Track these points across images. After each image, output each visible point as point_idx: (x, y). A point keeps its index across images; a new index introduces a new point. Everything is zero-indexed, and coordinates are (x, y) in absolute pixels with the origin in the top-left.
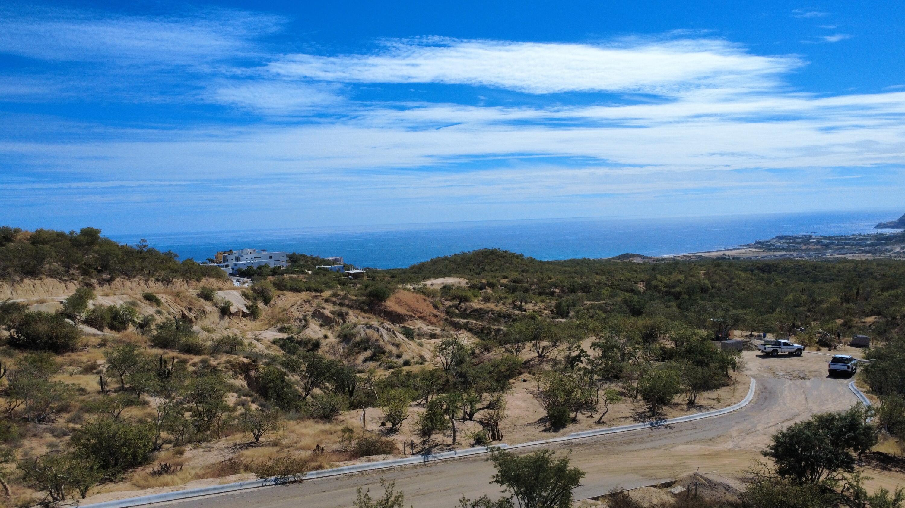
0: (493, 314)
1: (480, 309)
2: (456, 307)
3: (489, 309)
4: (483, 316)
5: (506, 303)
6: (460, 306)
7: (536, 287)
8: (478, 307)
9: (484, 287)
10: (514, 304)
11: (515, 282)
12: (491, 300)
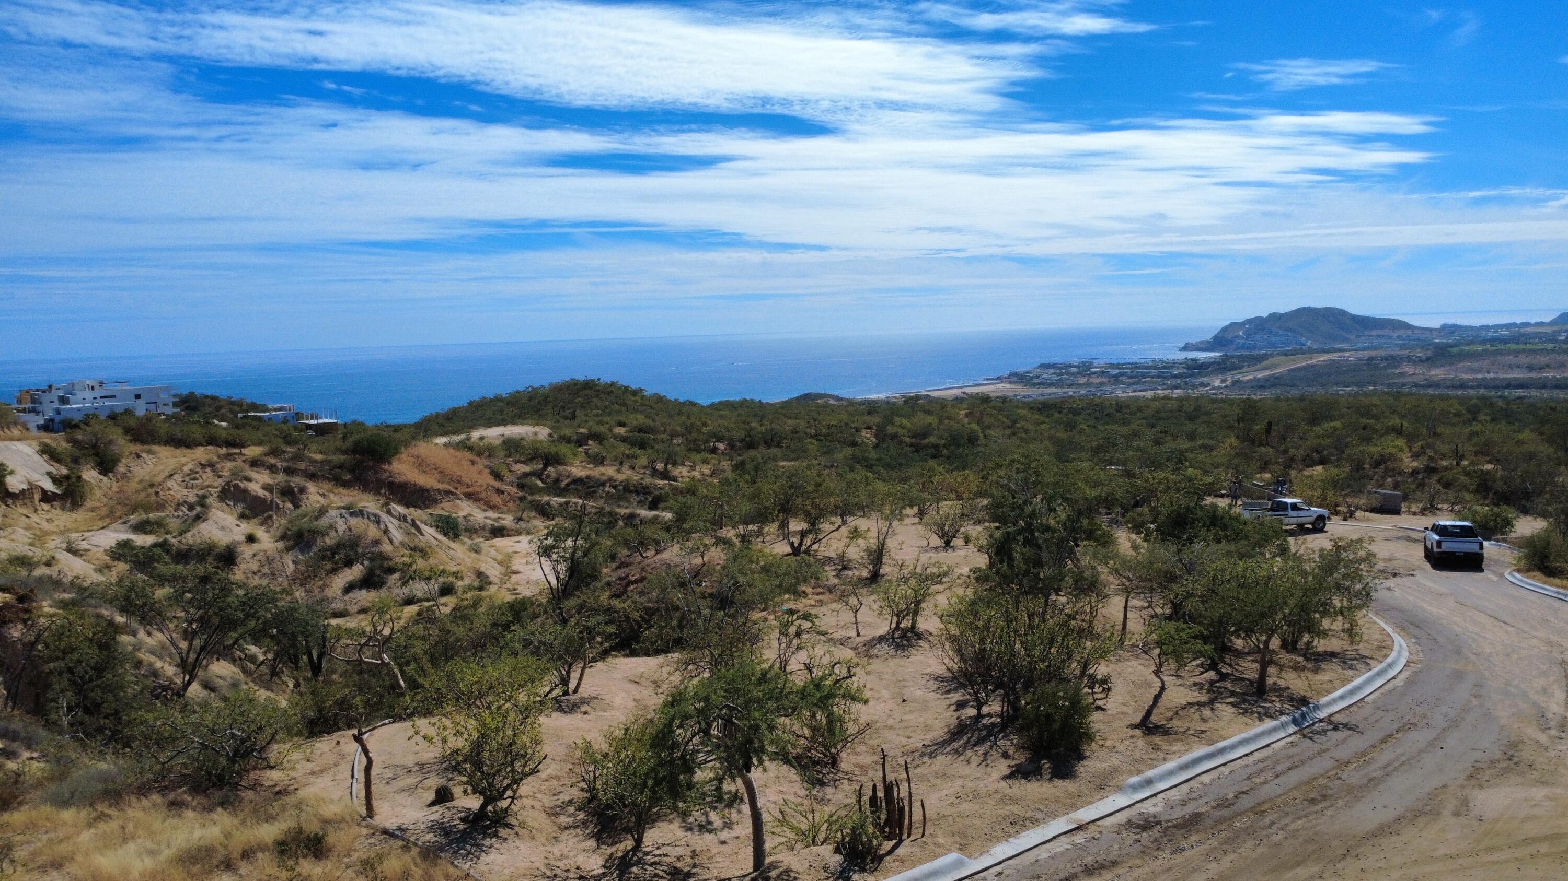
0: (615, 487)
1: (587, 477)
2: (538, 475)
3: (604, 478)
4: (595, 492)
5: (639, 466)
6: (545, 473)
7: (682, 439)
8: (582, 474)
9: (583, 440)
10: (653, 467)
11: (641, 431)
12: (607, 462)
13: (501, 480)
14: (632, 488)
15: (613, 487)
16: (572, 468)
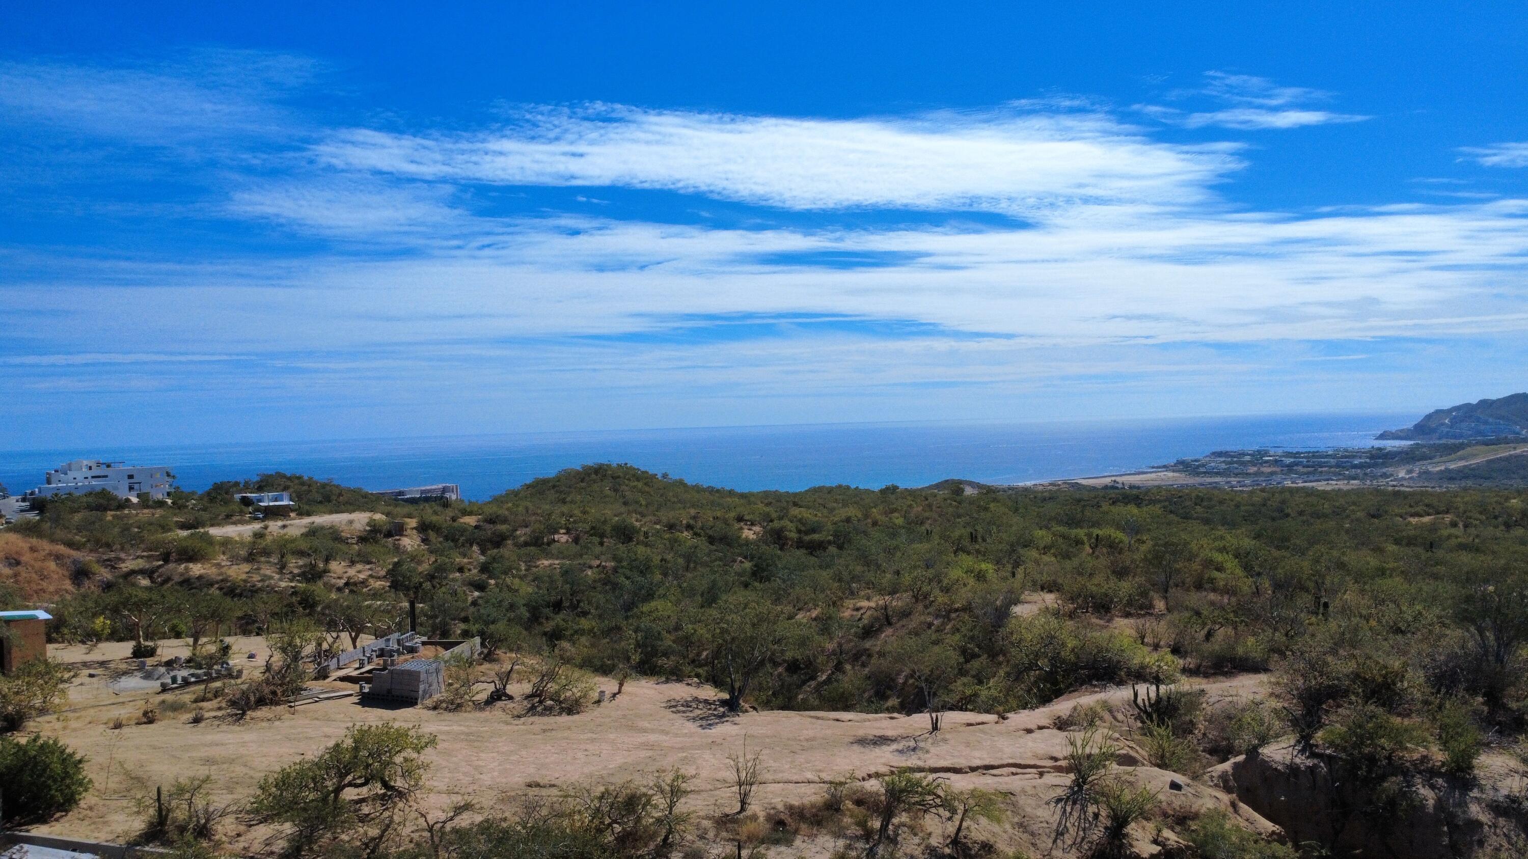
5: (295, 564)
6: (160, 570)
7: (528, 530)
8: (198, 573)
9: (398, 530)
10: (313, 566)
11: (491, 521)
12: (263, 559)
13: (89, 578)
14: (238, 591)
15: (220, 589)
16: (199, 565)
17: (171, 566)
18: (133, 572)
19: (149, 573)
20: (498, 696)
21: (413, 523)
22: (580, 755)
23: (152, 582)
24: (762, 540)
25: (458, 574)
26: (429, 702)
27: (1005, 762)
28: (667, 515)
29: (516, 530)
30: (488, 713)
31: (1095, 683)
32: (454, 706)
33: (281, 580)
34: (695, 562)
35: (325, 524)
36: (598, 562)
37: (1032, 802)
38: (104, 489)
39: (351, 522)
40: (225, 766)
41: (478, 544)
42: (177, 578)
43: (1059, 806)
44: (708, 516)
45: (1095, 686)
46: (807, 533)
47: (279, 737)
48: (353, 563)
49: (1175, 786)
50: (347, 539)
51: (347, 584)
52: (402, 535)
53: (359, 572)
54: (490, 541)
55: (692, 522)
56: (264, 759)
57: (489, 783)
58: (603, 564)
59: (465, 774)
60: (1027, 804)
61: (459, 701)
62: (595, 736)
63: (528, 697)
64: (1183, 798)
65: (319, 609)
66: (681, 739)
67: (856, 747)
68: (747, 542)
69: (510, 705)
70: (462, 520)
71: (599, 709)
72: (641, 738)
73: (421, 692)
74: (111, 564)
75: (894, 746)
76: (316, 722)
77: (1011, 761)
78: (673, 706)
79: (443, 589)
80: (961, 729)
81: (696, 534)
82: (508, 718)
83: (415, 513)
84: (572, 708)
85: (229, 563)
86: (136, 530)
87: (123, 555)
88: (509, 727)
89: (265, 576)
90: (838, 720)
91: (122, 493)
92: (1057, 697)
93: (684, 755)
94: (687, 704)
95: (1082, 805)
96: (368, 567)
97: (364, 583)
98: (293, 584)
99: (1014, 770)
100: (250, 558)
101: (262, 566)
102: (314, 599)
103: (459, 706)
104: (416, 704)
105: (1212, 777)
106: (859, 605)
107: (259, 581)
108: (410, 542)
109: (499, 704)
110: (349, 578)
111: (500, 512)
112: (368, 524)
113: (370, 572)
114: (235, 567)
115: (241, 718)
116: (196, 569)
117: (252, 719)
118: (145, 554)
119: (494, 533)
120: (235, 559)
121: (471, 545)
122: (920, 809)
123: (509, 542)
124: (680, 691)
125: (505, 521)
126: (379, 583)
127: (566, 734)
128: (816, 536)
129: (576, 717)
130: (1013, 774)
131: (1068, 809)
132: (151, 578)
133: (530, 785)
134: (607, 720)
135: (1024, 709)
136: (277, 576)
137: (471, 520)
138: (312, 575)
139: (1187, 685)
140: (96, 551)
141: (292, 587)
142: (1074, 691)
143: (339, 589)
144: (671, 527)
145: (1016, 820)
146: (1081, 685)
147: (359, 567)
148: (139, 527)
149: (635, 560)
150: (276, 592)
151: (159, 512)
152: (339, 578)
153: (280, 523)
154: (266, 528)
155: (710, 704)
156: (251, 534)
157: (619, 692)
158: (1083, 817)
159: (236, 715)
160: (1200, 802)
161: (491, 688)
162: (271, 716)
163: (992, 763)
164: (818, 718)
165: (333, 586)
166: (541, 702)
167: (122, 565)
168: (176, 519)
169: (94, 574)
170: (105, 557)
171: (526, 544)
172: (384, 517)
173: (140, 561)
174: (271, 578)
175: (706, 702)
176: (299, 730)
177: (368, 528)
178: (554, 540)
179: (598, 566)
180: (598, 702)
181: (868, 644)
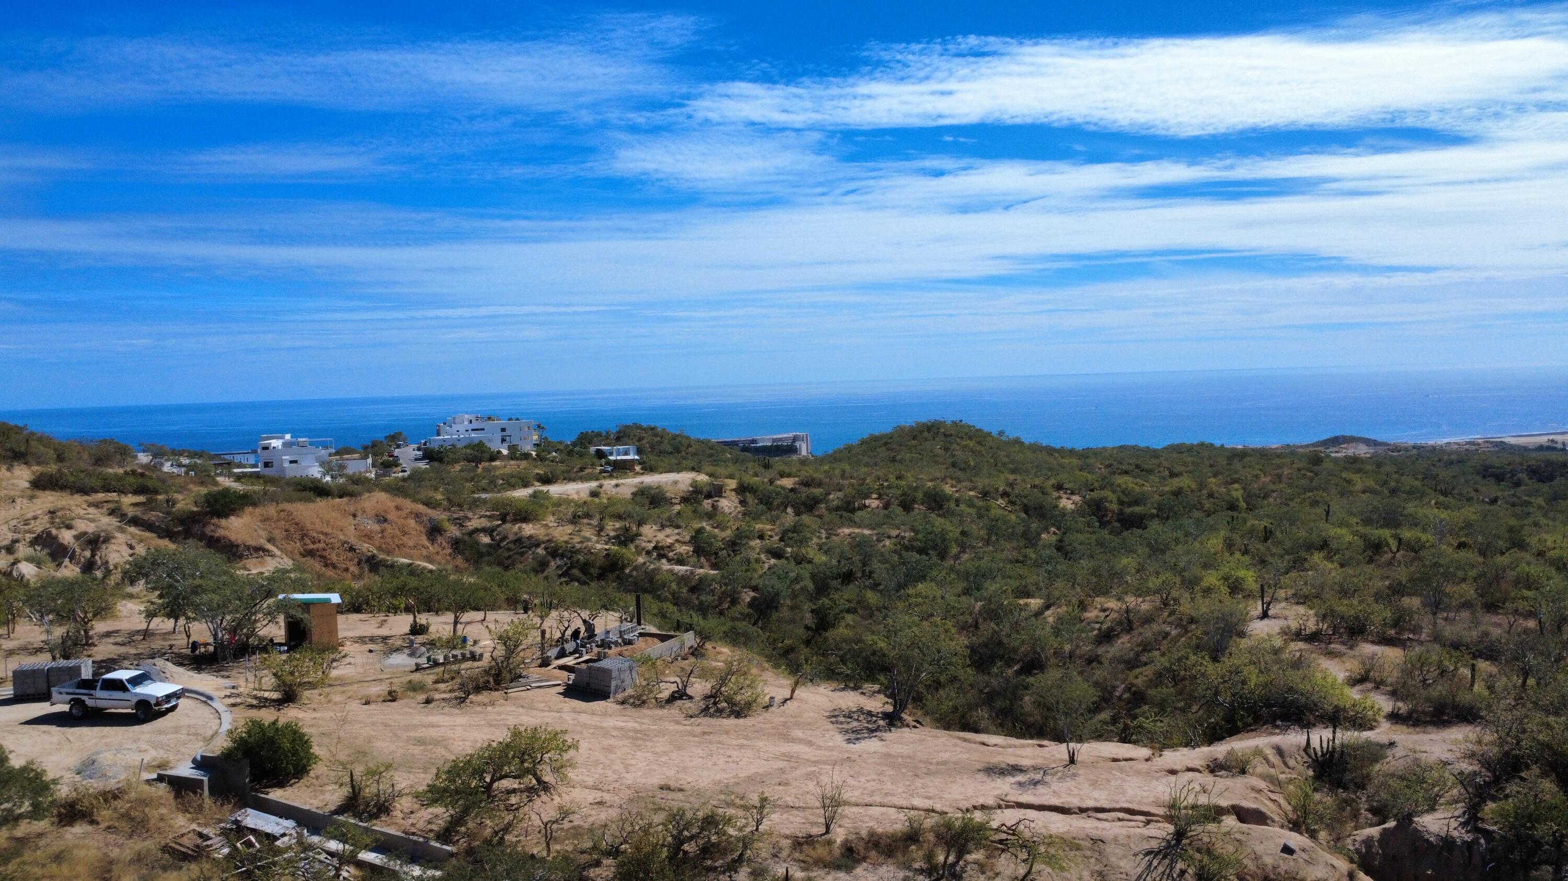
5: (612, 527)
6: (499, 529)
7: (840, 494)
8: (529, 533)
9: (716, 492)
10: (627, 530)
11: (806, 484)
12: (586, 521)
13: (441, 535)
14: (560, 551)
15: (546, 549)
16: (531, 526)
17: (508, 525)
18: (476, 530)
19: (489, 531)
20: (679, 695)
21: (732, 484)
22: (721, 761)
23: (492, 540)
24: (1079, 511)
25: (758, 541)
26: (620, 696)
27: (1118, 806)
28: (982, 482)
29: (830, 494)
30: (666, 711)
31: (1279, 723)
32: (639, 702)
33: (597, 542)
34: (996, 534)
35: (653, 484)
36: (898, 532)
37: (1119, 851)
38: (481, 442)
39: (676, 483)
40: (430, 747)
41: (792, 506)
42: (512, 537)
43: (1147, 859)
44: (1025, 484)
45: (1277, 727)
46: (1130, 505)
47: (483, 722)
48: (663, 527)
49: (1287, 850)
50: (671, 499)
51: (655, 548)
52: (721, 496)
53: (667, 537)
54: (804, 504)
55: (1009, 490)
56: (461, 743)
57: (630, 782)
58: (903, 534)
59: (614, 772)
60: (1114, 853)
61: (645, 698)
62: (745, 742)
63: (707, 697)
64: (1292, 863)
65: (627, 571)
66: (822, 752)
67: (981, 776)
68: (1063, 513)
69: (688, 704)
70: (778, 483)
71: (765, 714)
72: (784, 748)
73: (613, 688)
74: (459, 522)
75: (1020, 778)
76: (521, 709)
77: (1125, 805)
78: (835, 716)
79: (738, 558)
80: (1102, 764)
81: (1012, 503)
82: (681, 718)
83: (737, 475)
84: (739, 711)
85: (556, 524)
86: (501, 482)
87: (470, 514)
88: (677, 727)
89: (585, 538)
90: (984, 744)
91: (496, 445)
92: (1230, 735)
93: (814, 769)
94: (849, 716)
95: (1172, 860)
96: (676, 531)
97: (670, 547)
98: (607, 547)
99: (1121, 815)
100: (575, 519)
101: (584, 528)
102: (623, 562)
103: (644, 702)
104: (609, 697)
105: (1355, 840)
106: (1106, 606)
107: (579, 543)
108: (728, 504)
109: (679, 702)
110: (658, 542)
111: (815, 475)
112: (691, 485)
113: (677, 537)
114: (560, 528)
115: (463, 702)
116: (528, 529)
117: (471, 702)
118: (488, 513)
119: (807, 497)
120: (561, 522)
121: (786, 508)
122: (998, 849)
123: (823, 505)
124: (850, 700)
125: (820, 485)
126: (684, 548)
127: (723, 738)
128: (1138, 509)
129: (741, 721)
130: (1120, 820)
131: (1155, 863)
132: (491, 536)
133: (662, 788)
134: (768, 726)
135: (1186, 746)
136: (595, 538)
137: (788, 483)
138: (626, 538)
139: (1382, 733)
140: (449, 510)
141: (606, 550)
142: (1252, 730)
143: (648, 553)
144: (985, 494)
145: (1097, 868)
146: (1264, 724)
147: (668, 531)
148: (503, 480)
149: (931, 533)
150: (592, 553)
151: (524, 464)
152: (649, 542)
153: (614, 482)
154: (601, 486)
155: (872, 716)
156: (588, 492)
157: (791, 698)
158: (1168, 871)
159: (460, 698)
160: (1310, 869)
161: (673, 688)
162: (487, 700)
163: (1105, 806)
164: (965, 740)
165: (643, 549)
166: (715, 703)
167: (469, 524)
168: (537, 471)
169: (445, 531)
170: (456, 516)
171: (837, 509)
172: (707, 477)
173: (483, 520)
174: (589, 540)
175: (870, 713)
176: (503, 716)
177: (691, 489)
178: (865, 506)
179: (897, 536)
180: (767, 707)
181: (1101, 650)
